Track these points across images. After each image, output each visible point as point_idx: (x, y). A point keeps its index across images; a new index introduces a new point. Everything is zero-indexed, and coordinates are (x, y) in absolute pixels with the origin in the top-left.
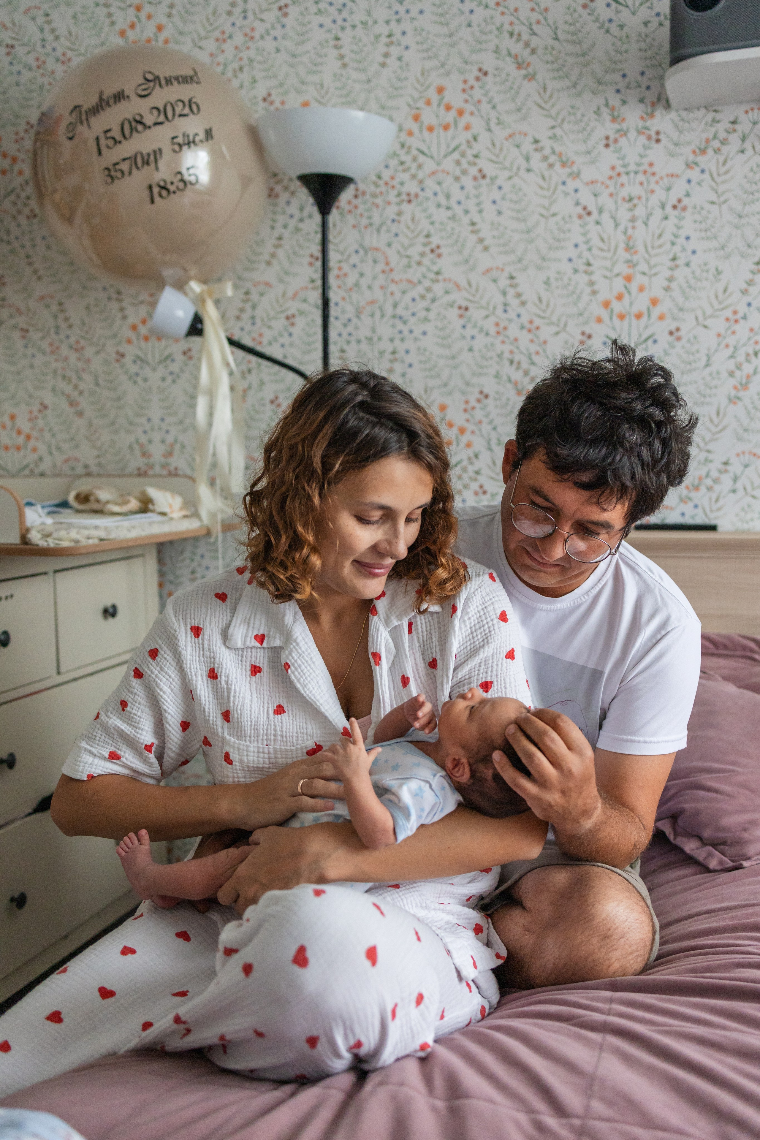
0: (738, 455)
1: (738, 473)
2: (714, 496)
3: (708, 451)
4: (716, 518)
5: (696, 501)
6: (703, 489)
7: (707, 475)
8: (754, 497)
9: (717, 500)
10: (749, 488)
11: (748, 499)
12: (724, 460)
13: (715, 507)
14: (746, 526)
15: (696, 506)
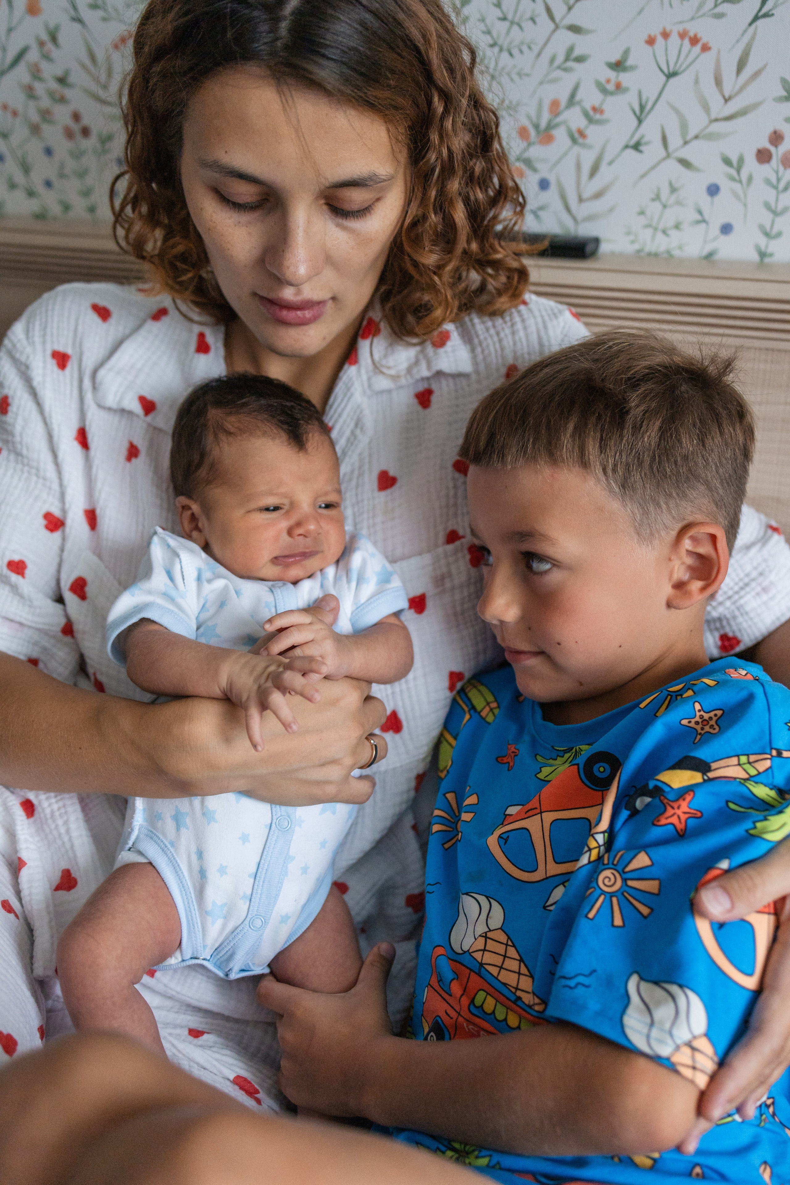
0: (651, 41)
1: (650, 94)
2: (588, 159)
3: (575, 29)
4: (590, 218)
5: (544, 172)
6: (560, 134)
7: (572, 101)
8: (685, 163)
9: (594, 170)
10: (675, 141)
11: (672, 168)
12: (614, 58)
13: (591, 188)
14: (661, 244)
15: (544, 185)
